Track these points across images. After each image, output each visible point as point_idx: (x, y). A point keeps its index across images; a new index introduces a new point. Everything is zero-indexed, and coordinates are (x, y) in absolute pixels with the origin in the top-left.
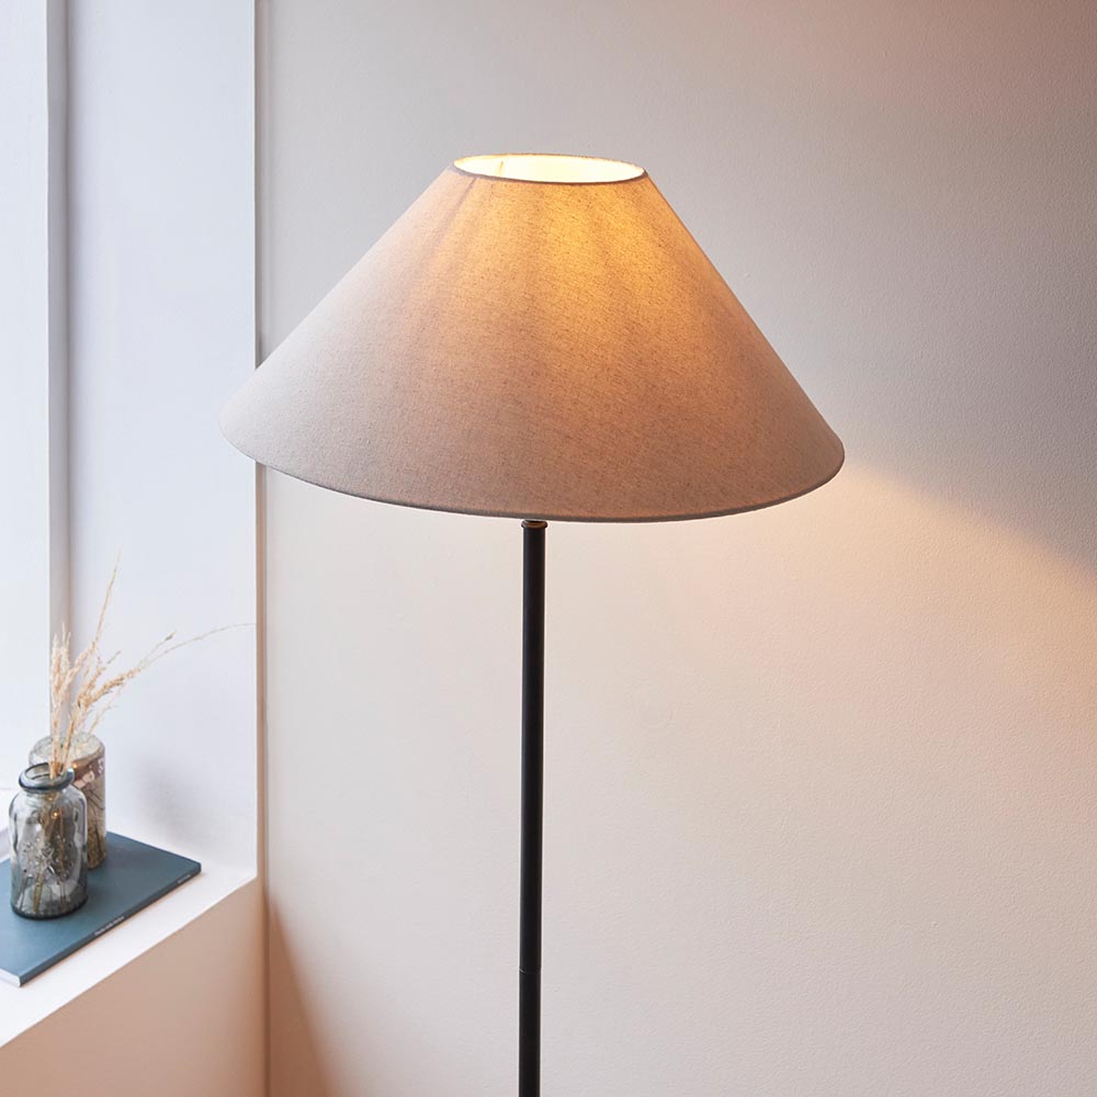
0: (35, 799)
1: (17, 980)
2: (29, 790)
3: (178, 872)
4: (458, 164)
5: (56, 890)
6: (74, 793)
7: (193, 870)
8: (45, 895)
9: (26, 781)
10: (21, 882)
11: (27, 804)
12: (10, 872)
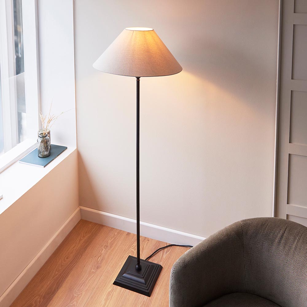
0: (42, 139)
1: (43, 167)
2: (40, 137)
3: (64, 149)
4: (126, 28)
5: (46, 153)
6: (47, 137)
7: (66, 148)
8: (44, 154)
9: (40, 136)
10: (40, 152)
11: (40, 140)
12: (37, 152)
